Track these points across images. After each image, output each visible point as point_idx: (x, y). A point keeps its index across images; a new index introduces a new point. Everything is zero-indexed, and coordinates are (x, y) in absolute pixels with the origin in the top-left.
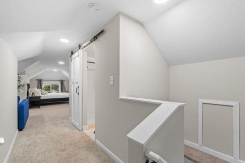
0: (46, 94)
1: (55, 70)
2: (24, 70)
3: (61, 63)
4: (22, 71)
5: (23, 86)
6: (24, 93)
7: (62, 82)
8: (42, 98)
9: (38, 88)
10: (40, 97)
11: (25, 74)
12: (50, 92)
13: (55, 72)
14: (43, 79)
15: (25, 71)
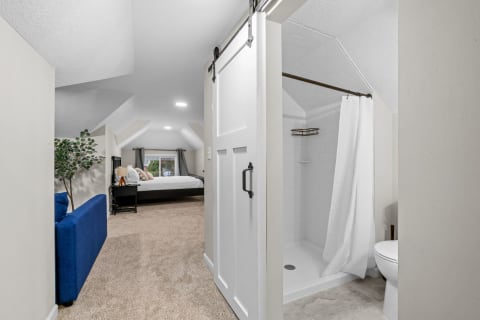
0: (150, 179)
1: (168, 128)
2: (100, 125)
3: (181, 104)
4: (98, 127)
5: (100, 161)
6: (102, 178)
7: (180, 152)
8: (139, 189)
9: (136, 166)
10: (136, 187)
11: (104, 133)
12: (157, 175)
13: (167, 131)
14: (146, 147)
15: (103, 127)
